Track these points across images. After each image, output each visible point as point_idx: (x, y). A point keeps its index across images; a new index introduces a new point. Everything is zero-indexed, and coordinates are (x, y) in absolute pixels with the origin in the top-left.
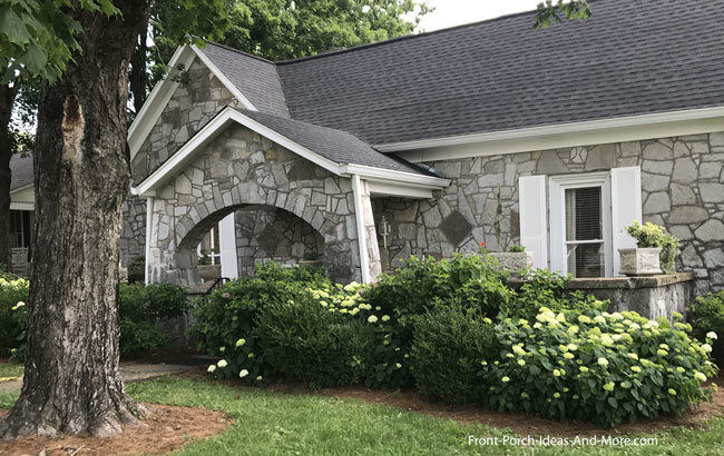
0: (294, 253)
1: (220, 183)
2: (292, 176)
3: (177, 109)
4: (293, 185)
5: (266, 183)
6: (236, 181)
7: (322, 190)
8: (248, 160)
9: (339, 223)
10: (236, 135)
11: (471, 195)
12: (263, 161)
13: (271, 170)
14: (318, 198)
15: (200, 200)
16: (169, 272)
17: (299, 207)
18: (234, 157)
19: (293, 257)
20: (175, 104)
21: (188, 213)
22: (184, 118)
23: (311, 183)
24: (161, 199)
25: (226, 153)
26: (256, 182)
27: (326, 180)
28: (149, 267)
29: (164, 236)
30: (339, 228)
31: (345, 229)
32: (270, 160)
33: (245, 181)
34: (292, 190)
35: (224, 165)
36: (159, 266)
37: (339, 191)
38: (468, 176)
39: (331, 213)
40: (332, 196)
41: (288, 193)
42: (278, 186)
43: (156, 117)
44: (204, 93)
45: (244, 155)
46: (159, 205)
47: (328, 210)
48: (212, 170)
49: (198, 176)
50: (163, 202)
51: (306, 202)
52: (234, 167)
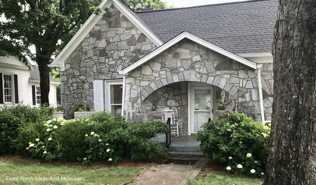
0: (168, 104)
1: (171, 70)
2: (218, 68)
3: (99, 31)
4: (218, 73)
5: (201, 71)
6: (182, 69)
7: (237, 76)
8: (191, 59)
9: (247, 92)
10: (183, 46)
11: (268, 80)
12: (200, 60)
13: (205, 65)
14: (234, 80)
15: (158, 78)
16: (137, 114)
17: (222, 84)
18: (181, 58)
19: (168, 106)
20: (98, 28)
21: (149, 85)
22: (104, 35)
23: (230, 72)
24: (131, 77)
25: (176, 55)
26: (195, 70)
27: (239, 71)
28: (124, 112)
29: (134, 95)
30: (247, 95)
31: (251, 95)
32: (204, 60)
33: (188, 70)
34: (217, 75)
35: (175, 61)
36: (131, 111)
37: (247, 77)
38: (267, 71)
39: (242, 87)
40: (243, 79)
41: (215, 77)
42: (209, 73)
43: (86, 34)
44: (117, 24)
45: (188, 57)
46: (131, 80)
47: (241, 86)
48: (167, 64)
49: (157, 66)
50: (133, 79)
51: (226, 81)
52: (181, 63)
